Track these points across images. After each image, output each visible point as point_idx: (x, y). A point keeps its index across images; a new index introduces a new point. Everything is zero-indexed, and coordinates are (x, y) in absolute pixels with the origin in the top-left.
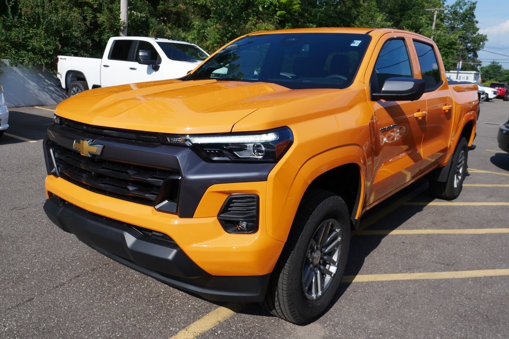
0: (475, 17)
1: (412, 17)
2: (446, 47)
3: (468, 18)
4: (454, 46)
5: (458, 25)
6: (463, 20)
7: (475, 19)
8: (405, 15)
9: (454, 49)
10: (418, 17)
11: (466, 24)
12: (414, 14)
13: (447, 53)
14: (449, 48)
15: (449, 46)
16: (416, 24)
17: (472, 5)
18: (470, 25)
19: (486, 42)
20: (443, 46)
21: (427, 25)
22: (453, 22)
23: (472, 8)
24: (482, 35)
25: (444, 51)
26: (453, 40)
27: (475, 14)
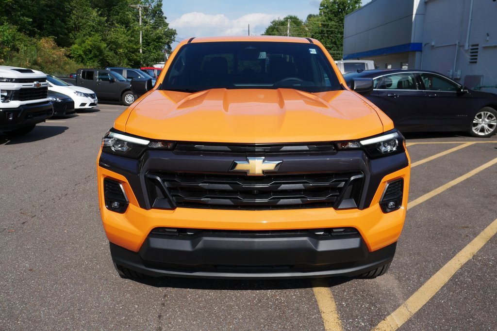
0: (163, 14)
1: (119, 13)
2: (154, 41)
3: (157, 13)
4: (161, 40)
5: (150, 20)
6: (154, 16)
7: (164, 15)
8: (112, 10)
9: (161, 42)
10: (125, 13)
11: (157, 19)
12: (121, 9)
13: (156, 46)
14: (157, 42)
15: (157, 40)
16: (124, 19)
17: (159, 3)
18: (160, 20)
19: (176, 36)
20: (152, 40)
21: (133, 21)
22: (145, 17)
23: (159, 6)
24: (172, 29)
25: (153, 45)
26: (160, 35)
27: (162, 11)
